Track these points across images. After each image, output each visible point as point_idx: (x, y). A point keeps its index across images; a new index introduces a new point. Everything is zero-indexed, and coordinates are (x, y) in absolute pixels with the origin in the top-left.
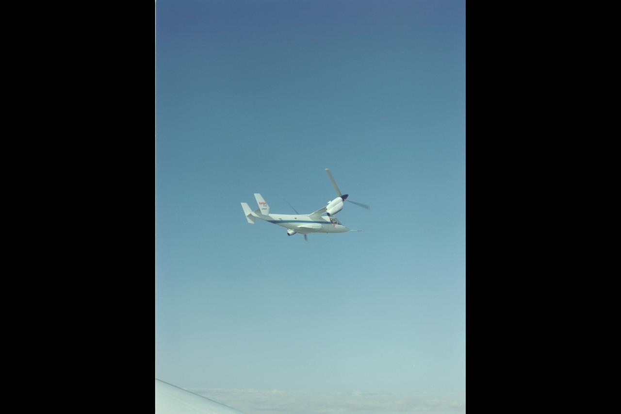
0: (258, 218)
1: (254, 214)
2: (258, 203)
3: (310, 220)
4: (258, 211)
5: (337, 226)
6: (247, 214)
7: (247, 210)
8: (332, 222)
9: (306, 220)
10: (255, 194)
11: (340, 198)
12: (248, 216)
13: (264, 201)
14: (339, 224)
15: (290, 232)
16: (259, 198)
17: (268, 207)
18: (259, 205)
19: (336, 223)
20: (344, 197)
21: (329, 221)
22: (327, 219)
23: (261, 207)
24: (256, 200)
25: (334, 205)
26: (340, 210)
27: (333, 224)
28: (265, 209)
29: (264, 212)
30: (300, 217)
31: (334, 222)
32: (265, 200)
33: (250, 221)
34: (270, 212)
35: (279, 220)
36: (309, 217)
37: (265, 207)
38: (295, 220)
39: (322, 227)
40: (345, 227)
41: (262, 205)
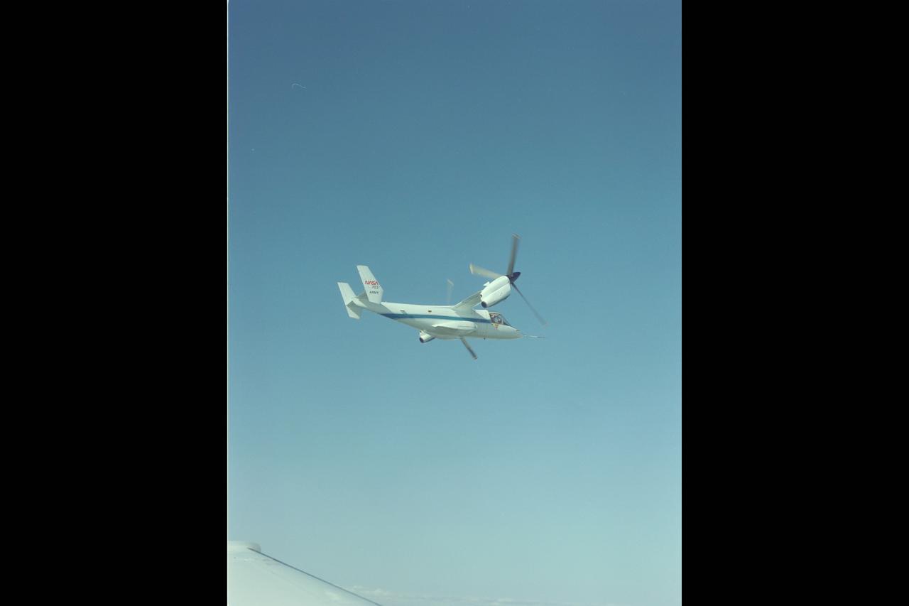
0: (365, 308)
1: (357, 302)
3: (454, 314)
4: (363, 297)
5: (501, 327)
6: (347, 302)
7: (347, 294)
8: (492, 320)
9: (447, 315)
11: (506, 278)
12: (348, 305)
13: (373, 279)
14: (505, 324)
15: (425, 336)
16: (365, 273)
17: (380, 290)
18: (365, 286)
19: (500, 322)
20: (513, 277)
21: (488, 318)
22: (485, 314)
23: (368, 289)
24: (359, 276)
25: (495, 288)
26: (505, 298)
27: (494, 324)
28: (375, 293)
29: (374, 298)
30: (437, 310)
31: (496, 320)
32: (376, 279)
33: (352, 314)
34: (383, 300)
35: (401, 313)
36: (453, 309)
37: (374, 290)
38: (428, 313)
39: (475, 327)
40: (515, 330)
41: (370, 286)
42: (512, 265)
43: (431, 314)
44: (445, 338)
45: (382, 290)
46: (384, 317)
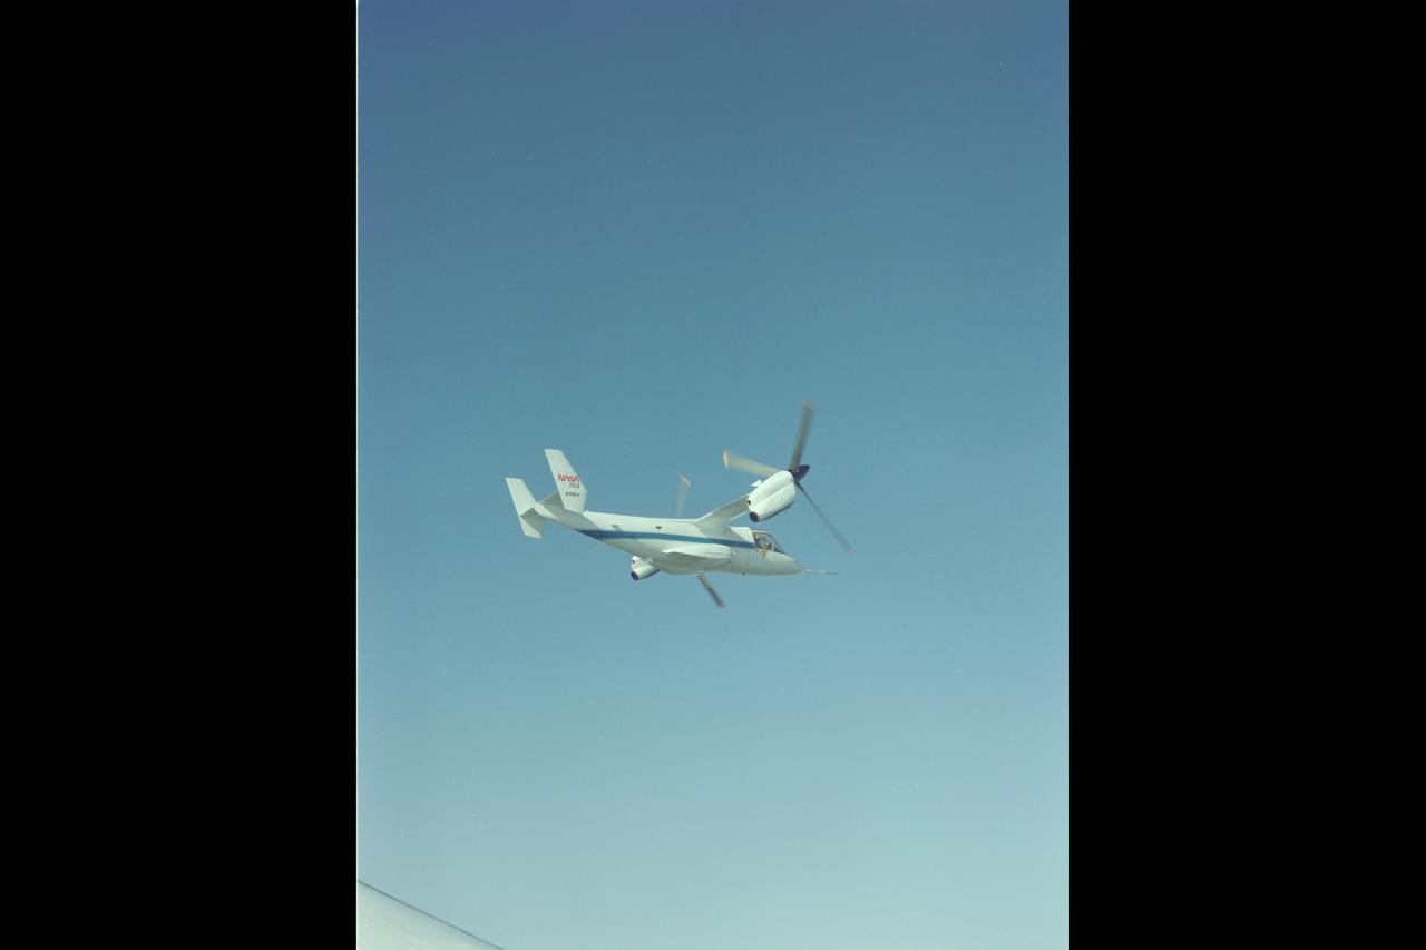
0: (554, 521)
1: (541, 510)
2: (556, 478)
3: (696, 533)
4: (555, 501)
5: (771, 555)
6: (521, 509)
7: (522, 498)
8: (757, 544)
9: (687, 534)
10: (547, 451)
11: (787, 475)
12: (523, 516)
13: (569, 471)
14: (776, 550)
15: (640, 568)
16: (557, 462)
17: (582, 490)
18: (559, 483)
19: (769, 547)
20: (799, 472)
21: (750, 539)
22: (745, 533)
23: (563, 488)
24: (548, 467)
25: (770, 491)
26: (787, 507)
27: (760, 550)
28: (574, 495)
29: (572, 504)
30: (669, 525)
31: (762, 543)
32: (576, 472)
33: (529, 530)
34: (589, 506)
35: (613, 529)
36: (697, 526)
37: (574, 490)
38: (657, 531)
39: (732, 555)
40: (792, 560)
41: (567, 483)
42: (798, 455)
43: (661, 531)
44: (679, 573)
45: (586, 491)
46: (584, 536)
